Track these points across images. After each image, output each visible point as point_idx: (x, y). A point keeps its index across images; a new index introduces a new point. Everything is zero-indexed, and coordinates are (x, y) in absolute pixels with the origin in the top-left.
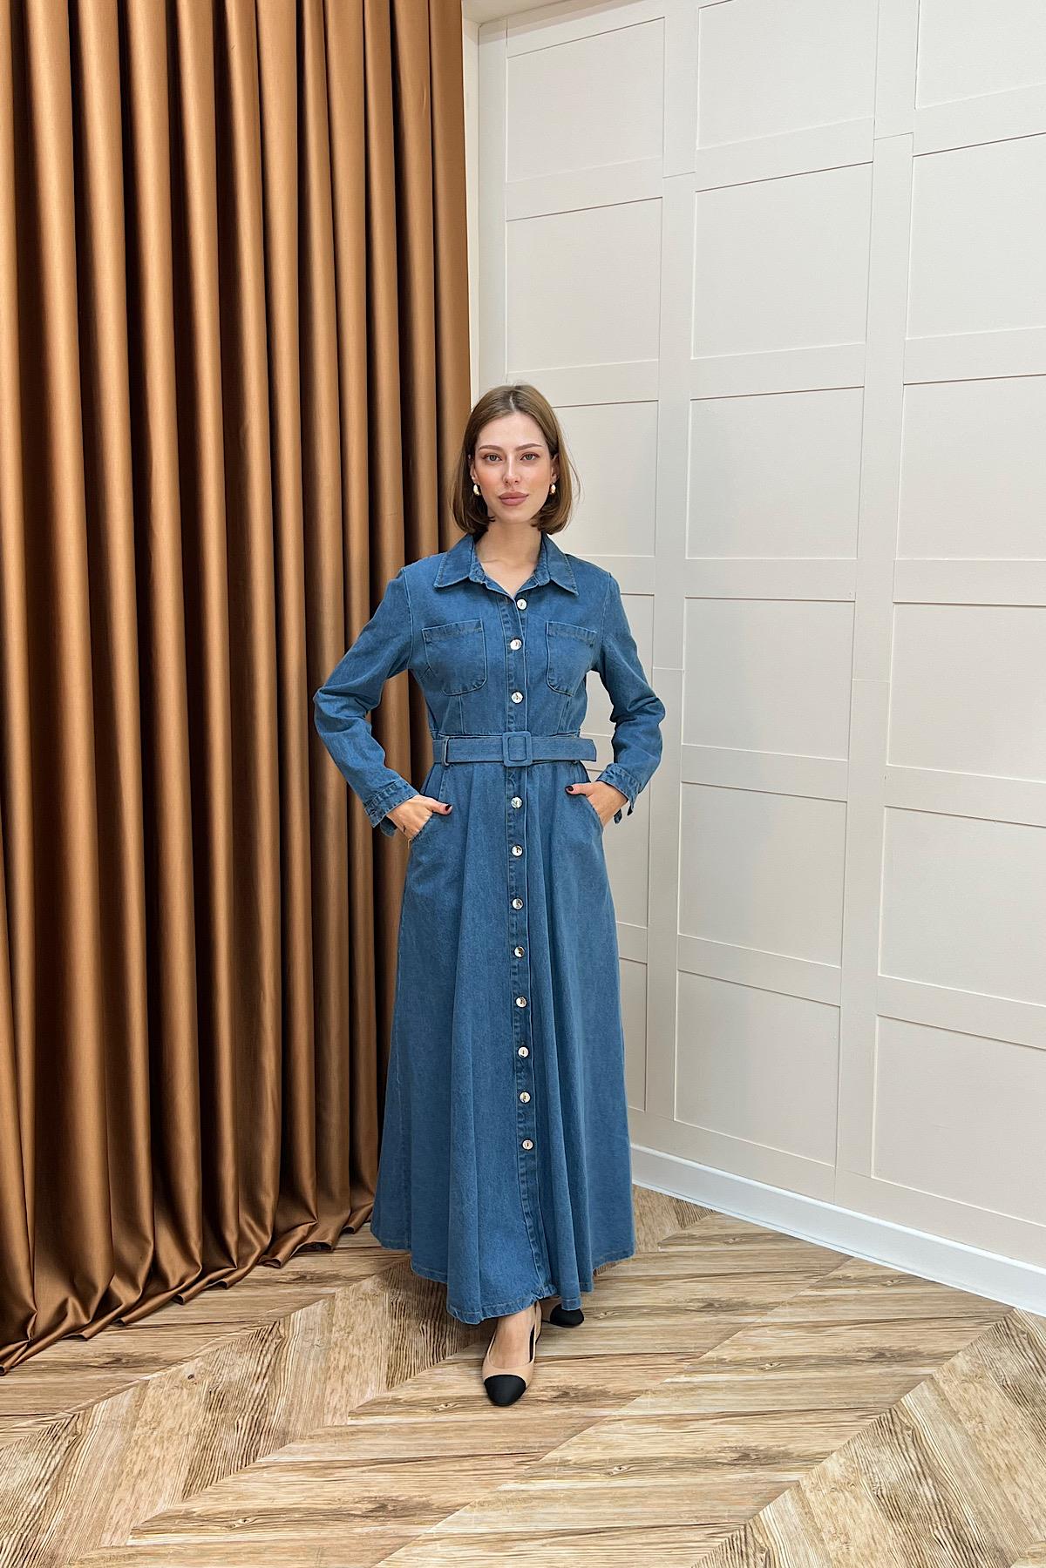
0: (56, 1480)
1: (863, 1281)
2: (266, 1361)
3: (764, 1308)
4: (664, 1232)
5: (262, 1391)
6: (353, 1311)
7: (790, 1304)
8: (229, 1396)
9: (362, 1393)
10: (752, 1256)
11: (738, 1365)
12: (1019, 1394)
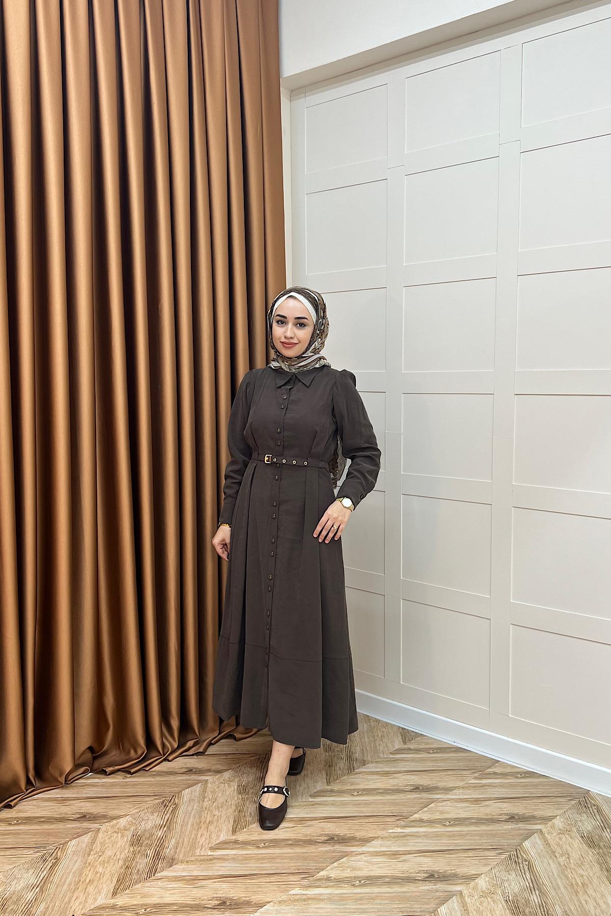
0: (42, 886)
1: (504, 775)
2: (166, 817)
3: (448, 790)
4: (394, 746)
5: (162, 835)
6: (217, 790)
7: (463, 788)
8: (144, 838)
9: (218, 836)
10: (443, 760)
11: (431, 822)
12: (590, 841)
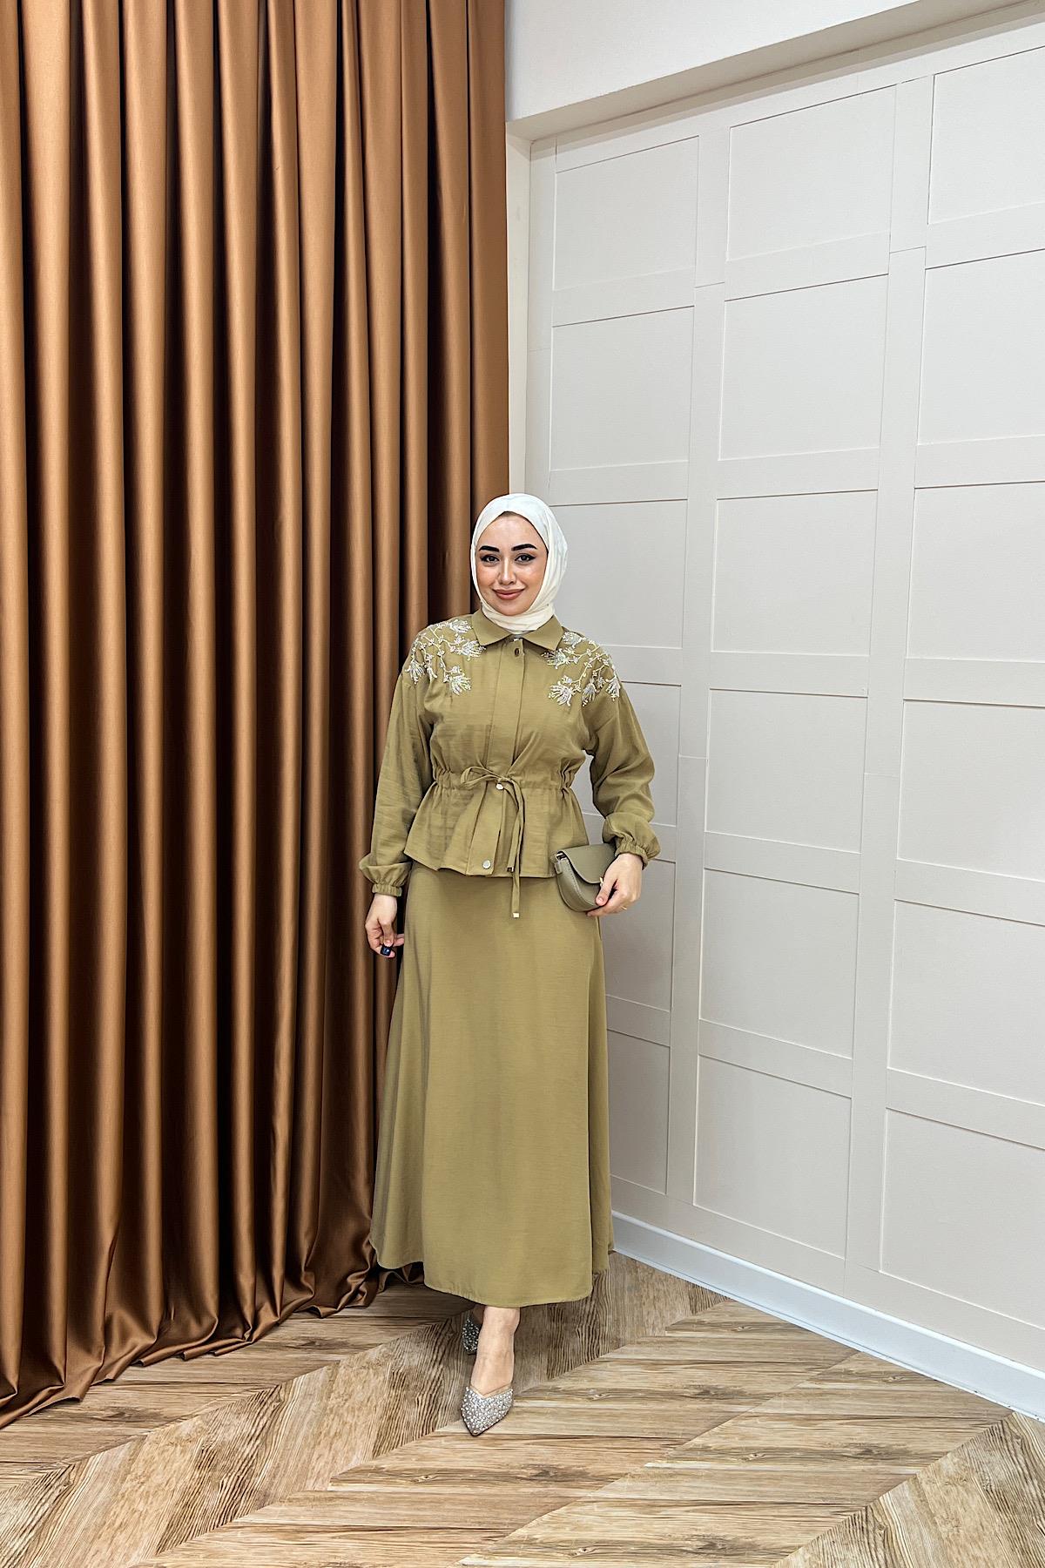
0: (39, 1529)
1: (864, 1376)
2: (261, 1423)
3: (760, 1398)
4: (673, 1316)
5: (252, 1452)
6: (354, 1379)
7: (787, 1395)
8: (219, 1456)
9: (348, 1460)
10: (757, 1345)
11: (722, 1453)
12: (1001, 1500)
